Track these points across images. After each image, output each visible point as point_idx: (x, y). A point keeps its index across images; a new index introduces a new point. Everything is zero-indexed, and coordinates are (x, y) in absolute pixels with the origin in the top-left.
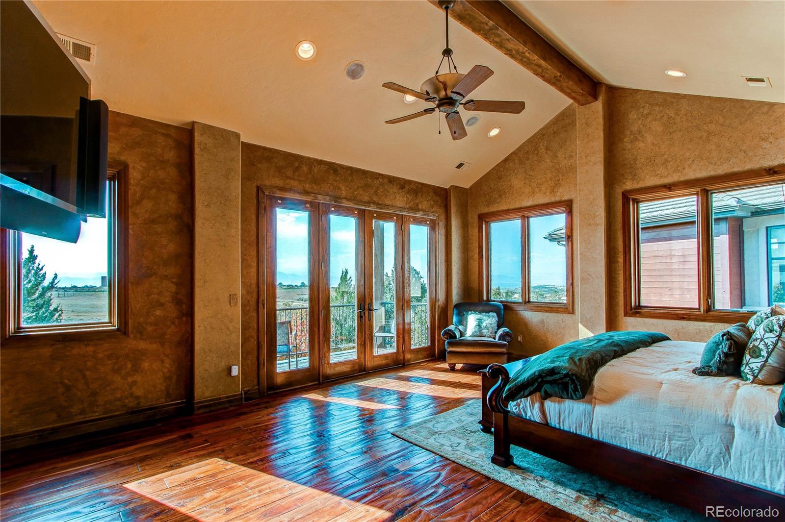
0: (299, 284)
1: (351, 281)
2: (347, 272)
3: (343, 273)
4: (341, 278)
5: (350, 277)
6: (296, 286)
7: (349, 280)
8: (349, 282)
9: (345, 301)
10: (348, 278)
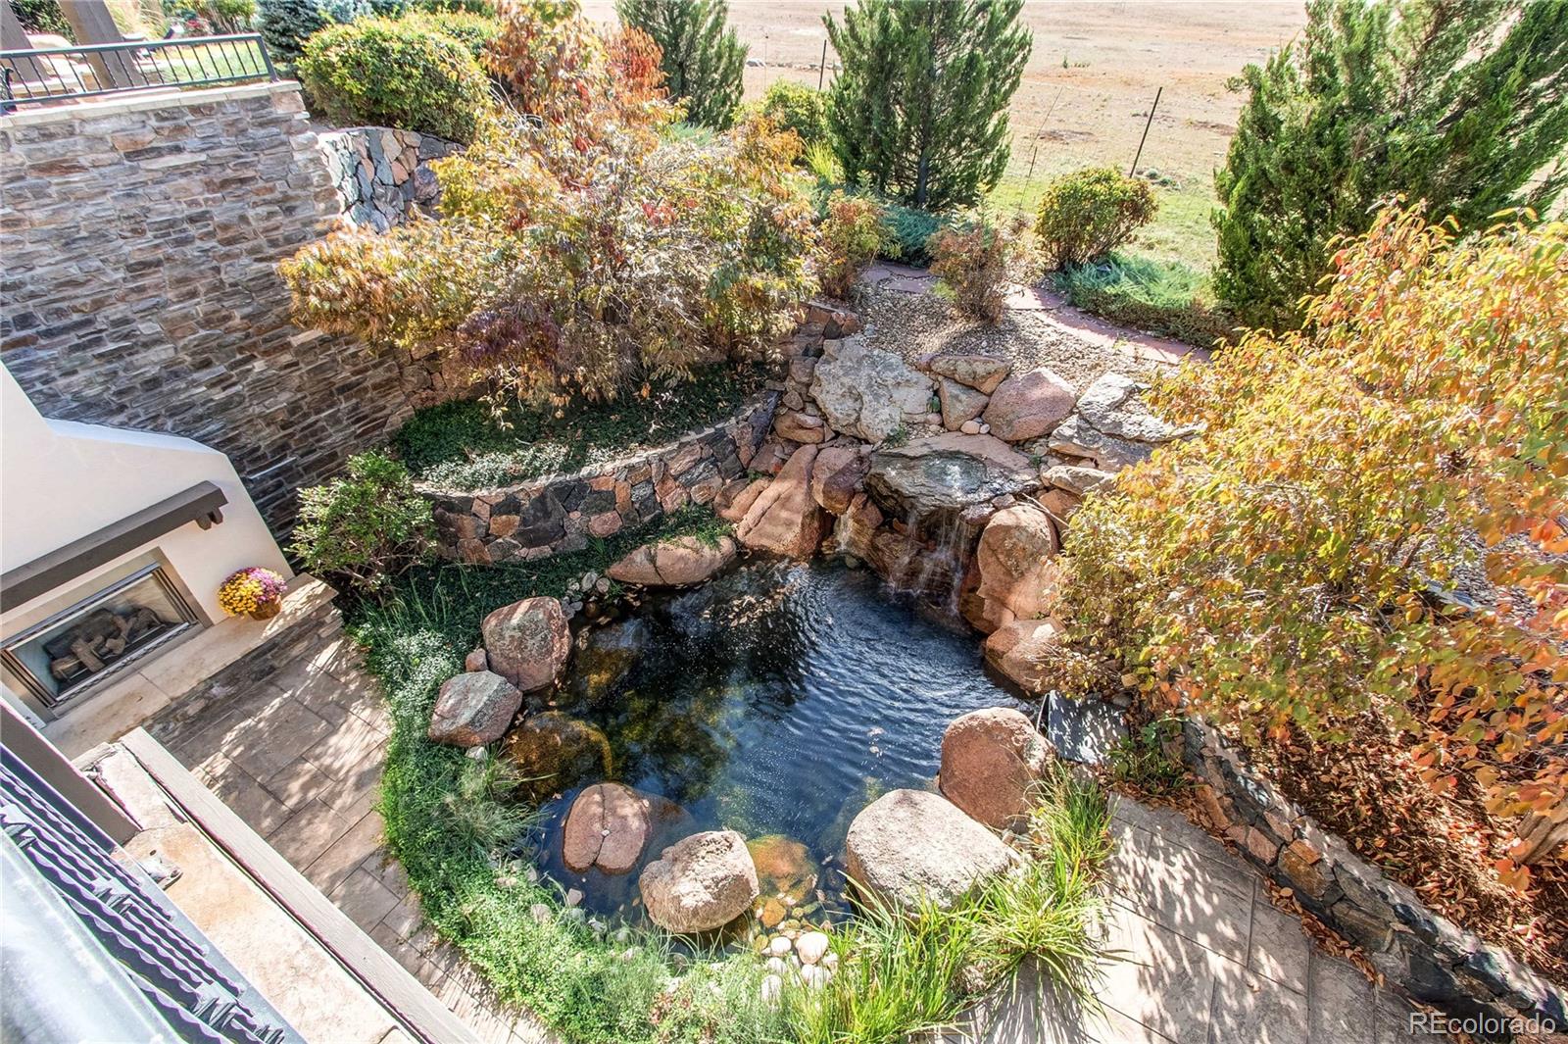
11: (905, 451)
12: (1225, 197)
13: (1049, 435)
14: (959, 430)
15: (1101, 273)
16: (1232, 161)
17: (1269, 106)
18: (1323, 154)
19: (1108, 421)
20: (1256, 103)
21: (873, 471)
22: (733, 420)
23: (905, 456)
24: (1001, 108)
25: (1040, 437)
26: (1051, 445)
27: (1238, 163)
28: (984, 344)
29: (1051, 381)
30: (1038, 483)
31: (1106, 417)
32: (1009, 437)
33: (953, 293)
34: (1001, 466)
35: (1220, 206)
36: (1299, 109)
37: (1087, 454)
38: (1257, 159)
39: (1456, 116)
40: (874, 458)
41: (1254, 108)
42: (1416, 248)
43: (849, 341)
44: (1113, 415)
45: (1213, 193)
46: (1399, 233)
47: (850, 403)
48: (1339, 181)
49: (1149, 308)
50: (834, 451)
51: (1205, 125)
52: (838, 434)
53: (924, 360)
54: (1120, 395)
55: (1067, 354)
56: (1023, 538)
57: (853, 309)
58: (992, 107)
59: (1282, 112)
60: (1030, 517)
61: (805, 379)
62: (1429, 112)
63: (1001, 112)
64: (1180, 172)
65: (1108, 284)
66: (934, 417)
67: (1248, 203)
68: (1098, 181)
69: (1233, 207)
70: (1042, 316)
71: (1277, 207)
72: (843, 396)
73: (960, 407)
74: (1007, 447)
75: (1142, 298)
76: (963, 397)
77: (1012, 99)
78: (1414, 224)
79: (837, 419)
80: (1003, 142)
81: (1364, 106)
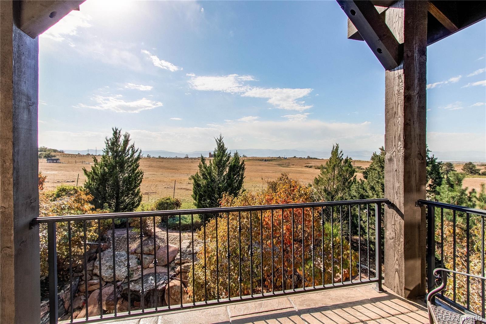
0: (306, 157)
1: (343, 155)
2: (337, 148)
3: (334, 148)
4: (332, 153)
5: (341, 152)
6: (304, 158)
7: (340, 154)
8: (340, 156)
9: (336, 173)
10: (339, 153)
11: (133, 279)
12: (195, 199)
13: (174, 260)
14: (148, 267)
15: (174, 220)
16: (194, 192)
17: (198, 182)
18: (210, 189)
19: (188, 251)
20: (195, 181)
21: (124, 289)
22: (62, 291)
23: (134, 280)
24: (138, 187)
25: (172, 261)
26: (176, 262)
27: (195, 193)
28: (150, 242)
29: (171, 246)
30: (175, 273)
31: (187, 250)
32: (164, 264)
33: (139, 230)
34: (164, 272)
35: (195, 201)
36: (203, 182)
37: (186, 261)
38: (199, 191)
39: (227, 182)
40: (122, 285)
41: (195, 182)
42: (230, 199)
43: (106, 252)
44: (188, 249)
45: (193, 199)
46: (227, 197)
47: (110, 271)
48: (214, 193)
49: (187, 225)
50: (107, 288)
51: (182, 189)
52: (107, 282)
53: (133, 251)
54: (188, 244)
55: (173, 239)
56: (177, 288)
57: (105, 242)
58: (136, 187)
59: (200, 183)
60: (176, 282)
61: (91, 269)
62: (223, 181)
63: (138, 188)
64: (181, 198)
65: (176, 221)
66: (140, 266)
67: (200, 200)
68: (167, 200)
69: (197, 200)
70: (163, 232)
71: (205, 200)
72: (107, 269)
73: (147, 260)
74: (164, 267)
75: (185, 223)
76: (148, 257)
77: (141, 184)
78: (228, 196)
79: (107, 277)
80: (140, 194)
81: (213, 181)
